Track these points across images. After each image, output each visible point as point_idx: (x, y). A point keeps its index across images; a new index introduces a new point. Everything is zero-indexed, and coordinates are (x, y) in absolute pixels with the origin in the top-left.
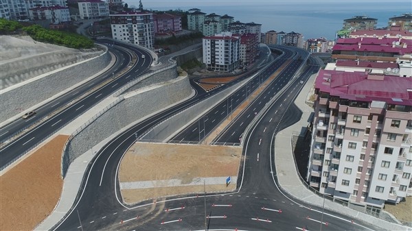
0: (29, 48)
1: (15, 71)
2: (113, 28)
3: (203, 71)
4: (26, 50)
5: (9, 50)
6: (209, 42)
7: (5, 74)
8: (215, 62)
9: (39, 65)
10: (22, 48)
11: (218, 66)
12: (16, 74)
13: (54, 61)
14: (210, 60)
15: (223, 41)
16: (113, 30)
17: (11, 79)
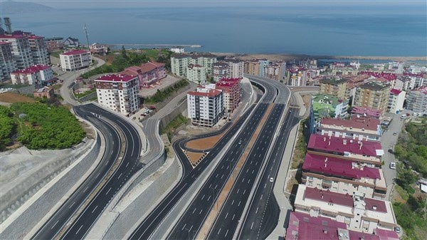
0: (25, 162)
1: (16, 197)
2: (98, 93)
3: (188, 127)
4: (23, 166)
5: (8, 172)
6: (194, 98)
7: (7, 204)
8: (200, 116)
9: (36, 182)
10: (19, 164)
11: (202, 120)
12: (17, 200)
13: (50, 173)
14: (195, 114)
15: (207, 98)
16: (98, 95)
17: (13, 206)
